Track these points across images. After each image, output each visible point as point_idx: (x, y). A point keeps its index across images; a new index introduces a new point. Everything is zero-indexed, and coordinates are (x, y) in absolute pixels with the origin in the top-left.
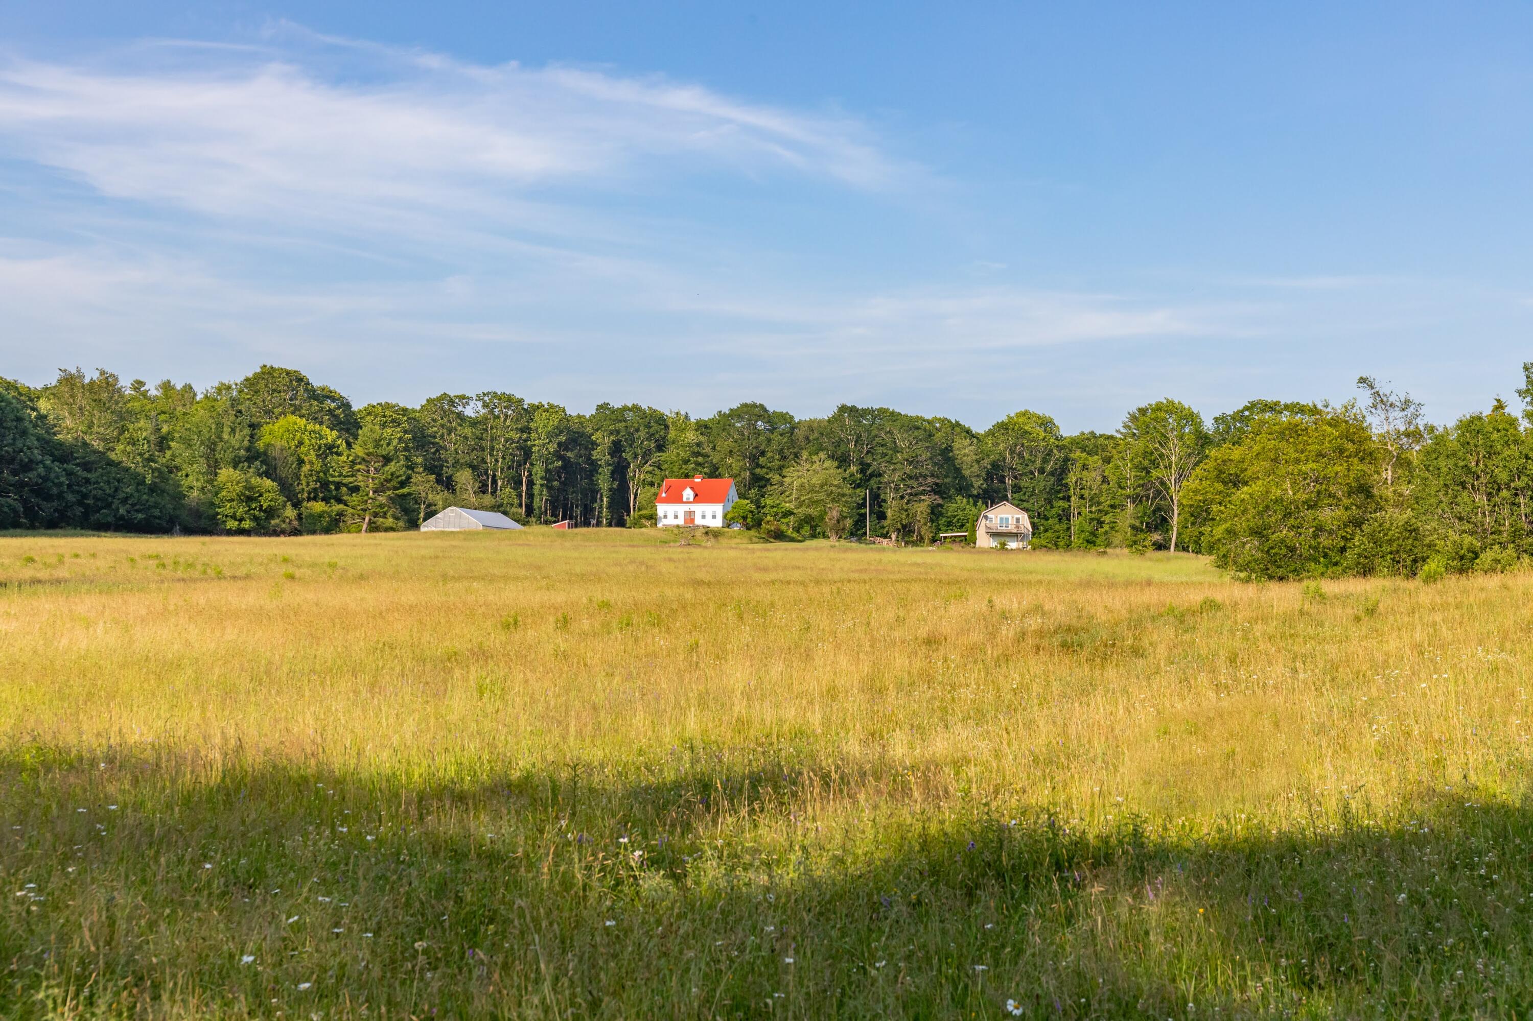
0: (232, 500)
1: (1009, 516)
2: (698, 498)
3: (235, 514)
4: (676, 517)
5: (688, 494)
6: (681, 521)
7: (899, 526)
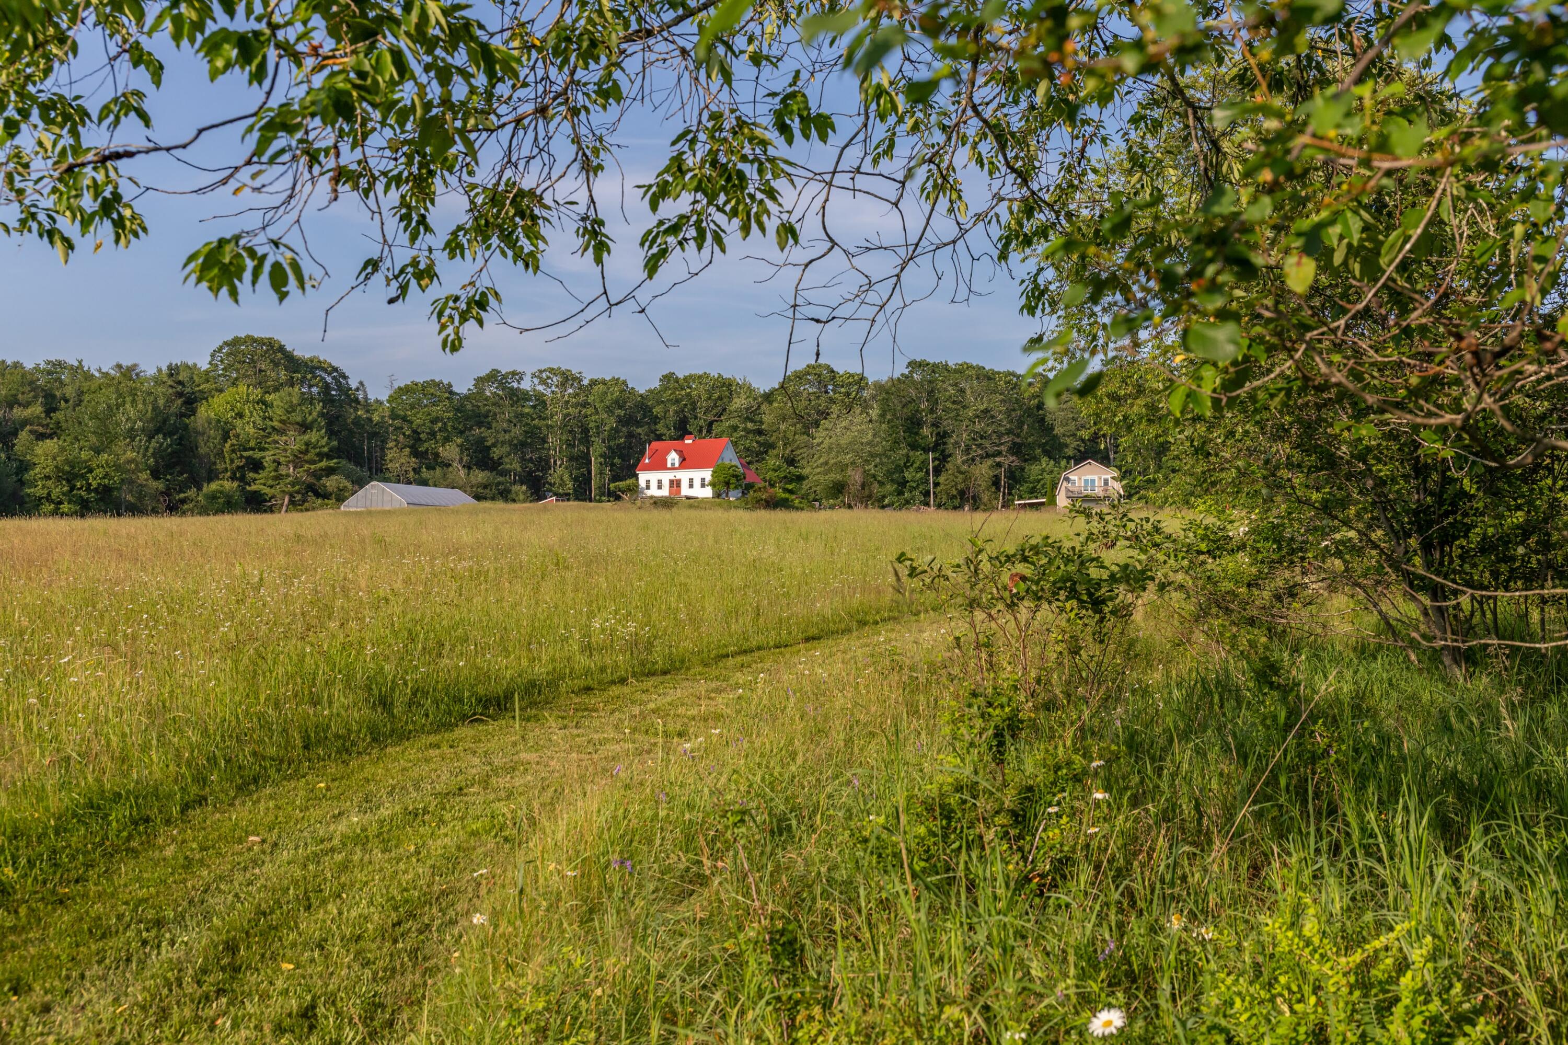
0: (48, 478)
1: (1096, 477)
2: (685, 463)
3: (49, 494)
4: (660, 487)
5: (673, 458)
6: (665, 492)
7: (954, 492)
